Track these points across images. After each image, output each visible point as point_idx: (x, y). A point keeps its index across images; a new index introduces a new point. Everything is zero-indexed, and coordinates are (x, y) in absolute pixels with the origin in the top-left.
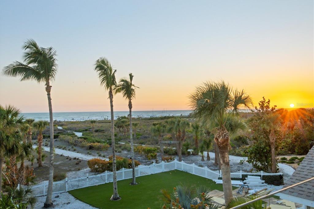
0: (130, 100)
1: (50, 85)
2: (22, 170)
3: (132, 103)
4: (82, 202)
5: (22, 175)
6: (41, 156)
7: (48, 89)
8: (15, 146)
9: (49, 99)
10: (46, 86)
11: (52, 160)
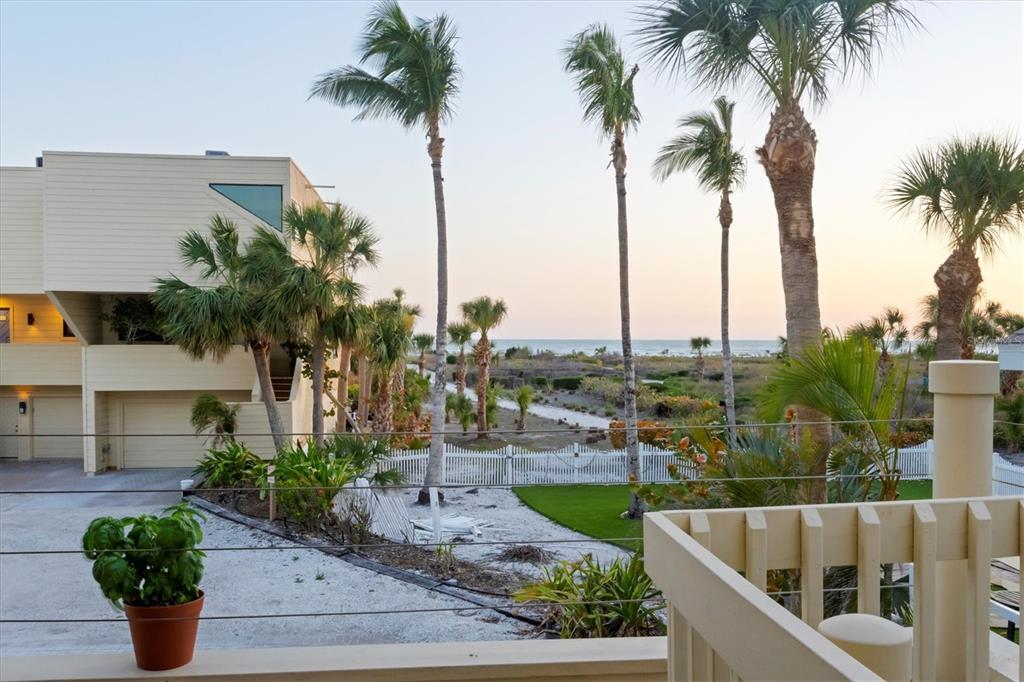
0: (726, 193)
1: (441, 136)
2: (385, 400)
3: (734, 207)
4: (533, 512)
5: (384, 417)
6: (485, 407)
7: (435, 148)
8: (348, 317)
9: (438, 178)
10: (429, 140)
11: (440, 365)
